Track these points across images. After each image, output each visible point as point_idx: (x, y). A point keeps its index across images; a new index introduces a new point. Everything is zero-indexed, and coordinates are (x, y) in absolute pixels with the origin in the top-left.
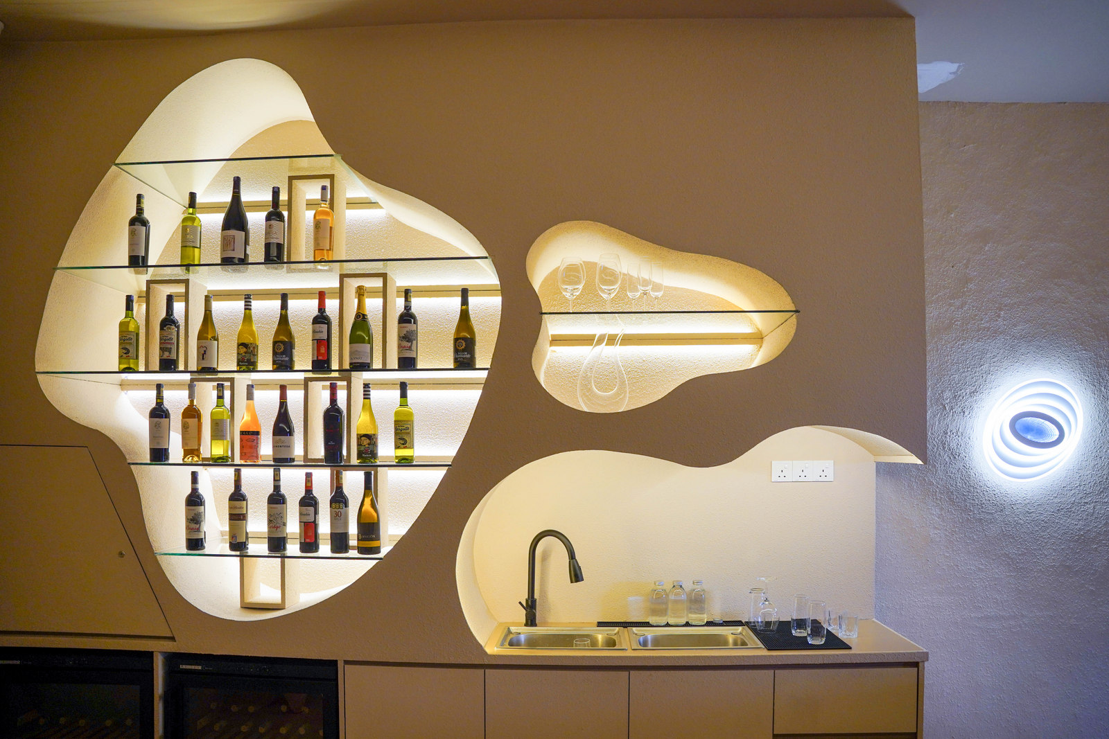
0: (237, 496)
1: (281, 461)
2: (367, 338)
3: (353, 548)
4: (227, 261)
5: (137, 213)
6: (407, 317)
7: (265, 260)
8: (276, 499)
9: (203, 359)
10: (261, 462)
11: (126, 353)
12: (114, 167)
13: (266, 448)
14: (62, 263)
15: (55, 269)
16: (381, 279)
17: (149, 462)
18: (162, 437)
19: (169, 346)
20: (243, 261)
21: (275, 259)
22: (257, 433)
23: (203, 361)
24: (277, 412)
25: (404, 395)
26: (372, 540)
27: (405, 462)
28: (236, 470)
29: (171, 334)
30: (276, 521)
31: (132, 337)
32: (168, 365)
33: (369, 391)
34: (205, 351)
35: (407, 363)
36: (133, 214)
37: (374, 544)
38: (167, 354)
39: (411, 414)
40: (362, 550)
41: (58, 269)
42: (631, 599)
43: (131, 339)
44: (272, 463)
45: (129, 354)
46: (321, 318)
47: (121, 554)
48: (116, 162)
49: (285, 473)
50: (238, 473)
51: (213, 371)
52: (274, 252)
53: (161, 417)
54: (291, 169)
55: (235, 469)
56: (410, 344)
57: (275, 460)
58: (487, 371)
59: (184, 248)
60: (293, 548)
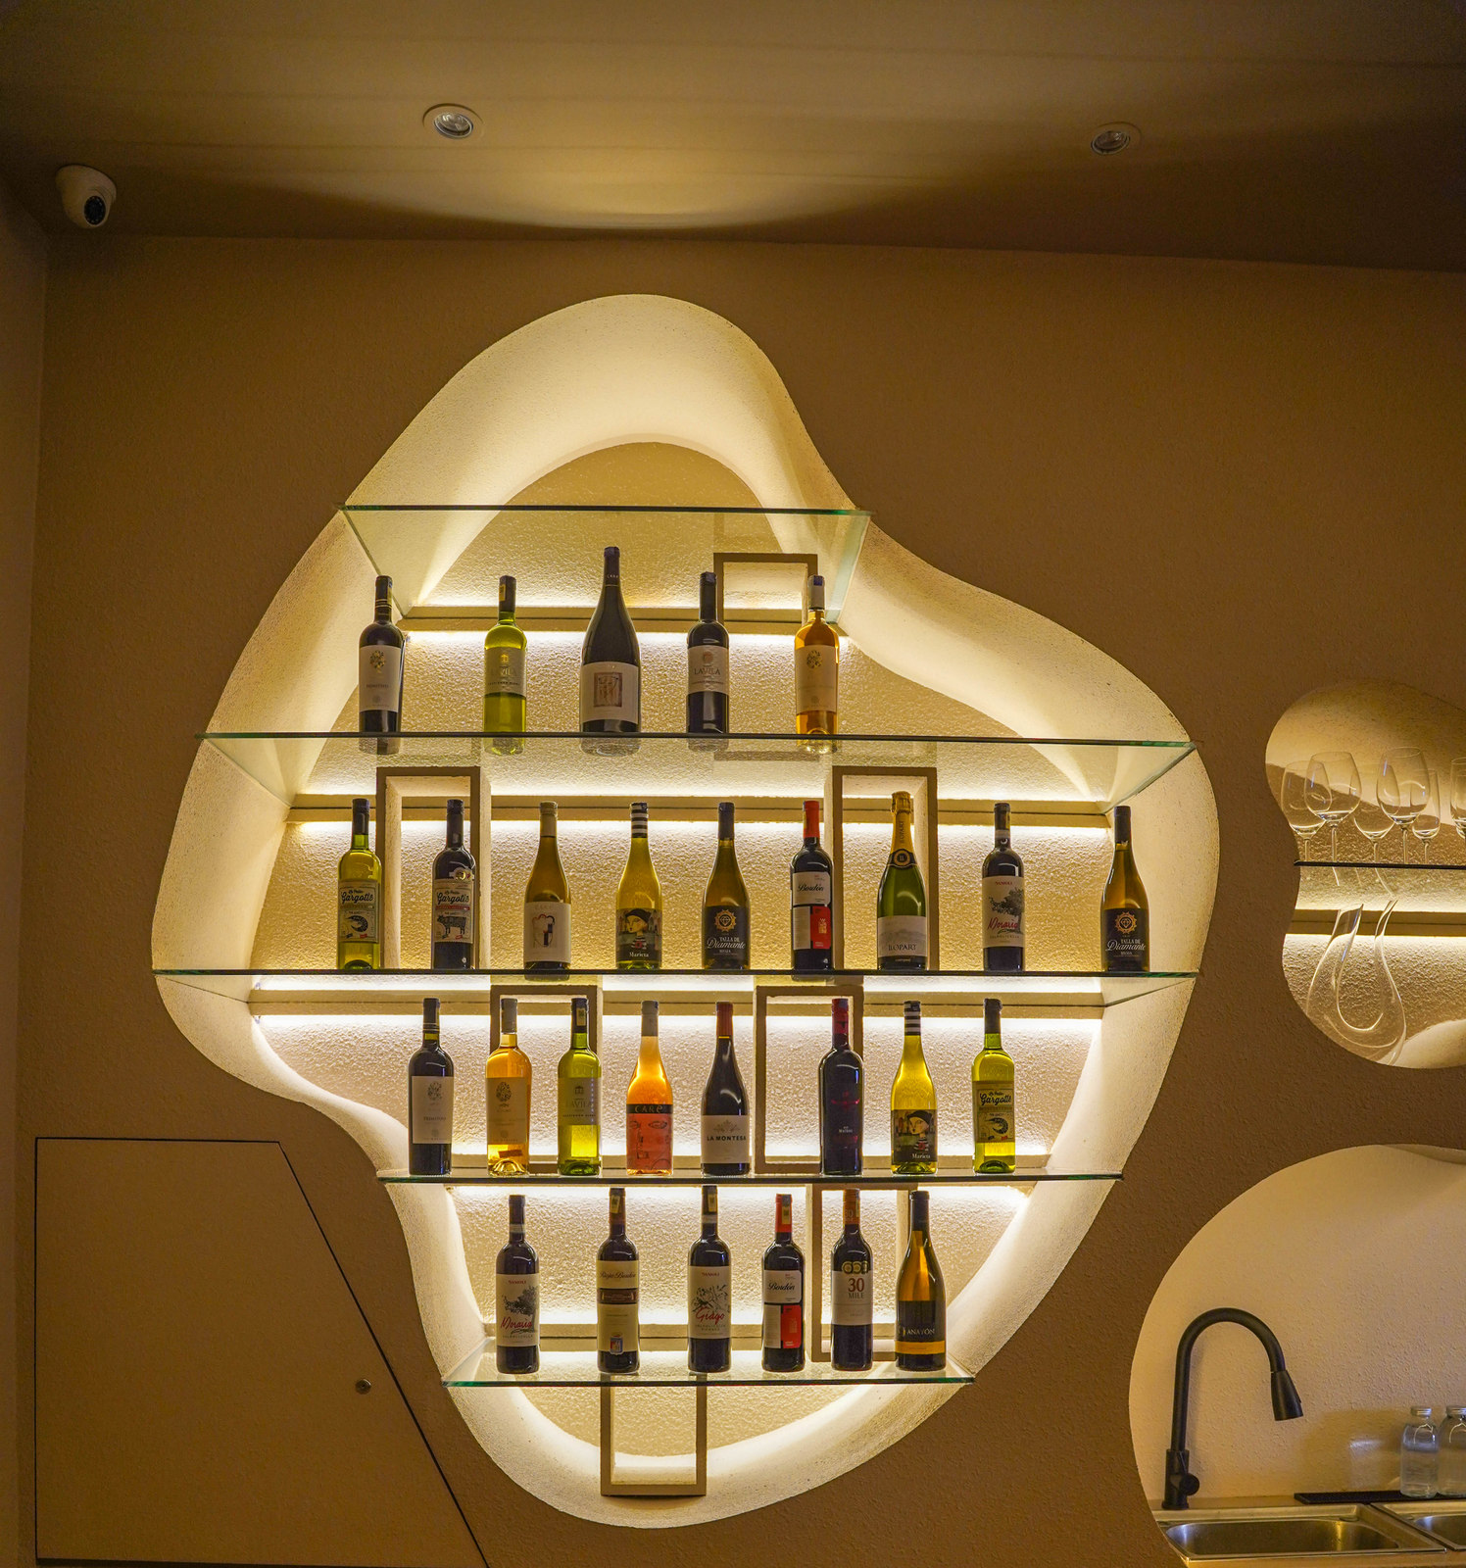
0: (617, 1250)
1: (721, 1170)
2: (919, 904)
3: (884, 1356)
4: (594, 729)
5: (377, 617)
6: (1002, 863)
7: (689, 729)
8: (710, 1255)
9: (546, 943)
10: (672, 1174)
11: (359, 930)
12: (340, 513)
13: (687, 1143)
14: (214, 726)
15: (201, 736)
16: (924, 780)
17: (408, 1176)
18: (443, 1119)
19: (460, 915)
20: (630, 730)
21: (713, 727)
22: (667, 1109)
23: (545, 949)
24: (712, 1062)
25: (992, 1027)
26: (931, 1339)
27: (996, 1171)
28: (613, 1192)
29: (464, 885)
30: (709, 1303)
31: (372, 892)
32: (453, 956)
33: (919, 1018)
34: (550, 926)
35: (1004, 959)
36: (369, 619)
37: (930, 1348)
38: (455, 932)
39: (1010, 1068)
40: (905, 1361)
41: (206, 736)
42: (1356, 1444)
43: (368, 897)
44: (701, 1174)
45: (368, 932)
46: (811, 861)
47: (362, 1387)
48: (347, 503)
49: (729, 1196)
50: (617, 1197)
51: (559, 969)
52: (709, 713)
53: (437, 1072)
54: (719, 536)
55: (612, 1189)
56: (1016, 919)
57: (708, 1168)
58: (1194, 979)
59: (494, 699)
60: (747, 1361)
